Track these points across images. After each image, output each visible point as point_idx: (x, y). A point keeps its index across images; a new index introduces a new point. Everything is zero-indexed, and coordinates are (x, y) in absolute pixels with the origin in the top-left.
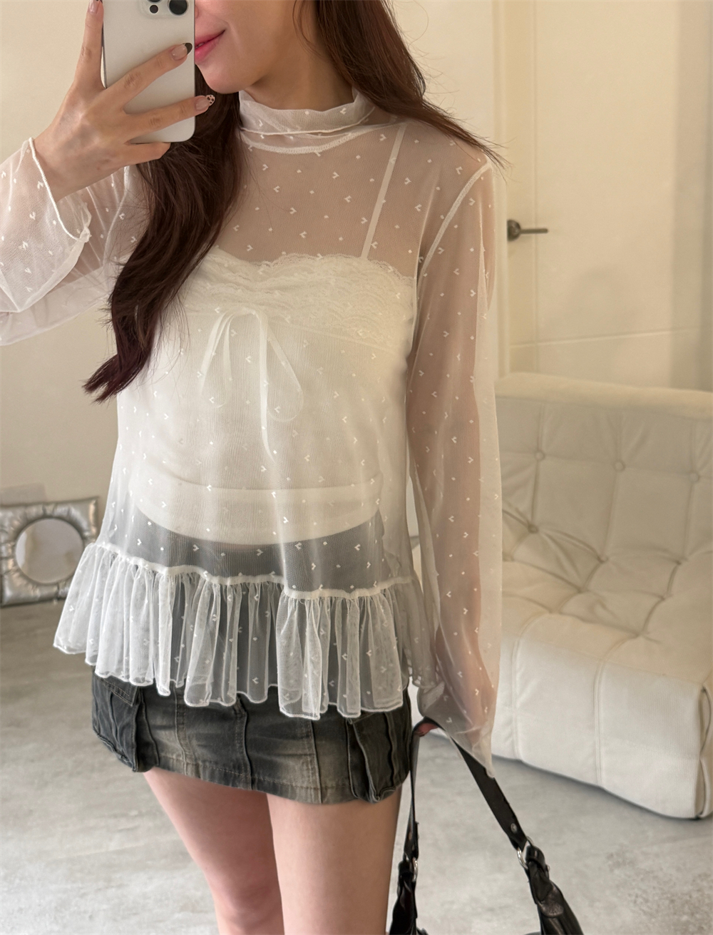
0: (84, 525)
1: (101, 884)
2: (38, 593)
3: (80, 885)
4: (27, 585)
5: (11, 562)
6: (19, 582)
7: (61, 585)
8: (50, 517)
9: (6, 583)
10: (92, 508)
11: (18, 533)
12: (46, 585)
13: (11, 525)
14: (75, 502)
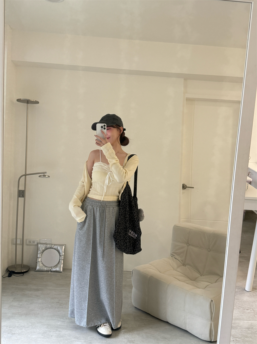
0: (61, 252)
1: (55, 330)
2: (46, 269)
3: (50, 330)
4: (43, 266)
5: (40, 258)
6: (41, 265)
7: (52, 268)
8: (52, 248)
9: (38, 264)
10: (64, 247)
11: (44, 251)
12: (48, 267)
13: (42, 249)
14: (59, 245)
